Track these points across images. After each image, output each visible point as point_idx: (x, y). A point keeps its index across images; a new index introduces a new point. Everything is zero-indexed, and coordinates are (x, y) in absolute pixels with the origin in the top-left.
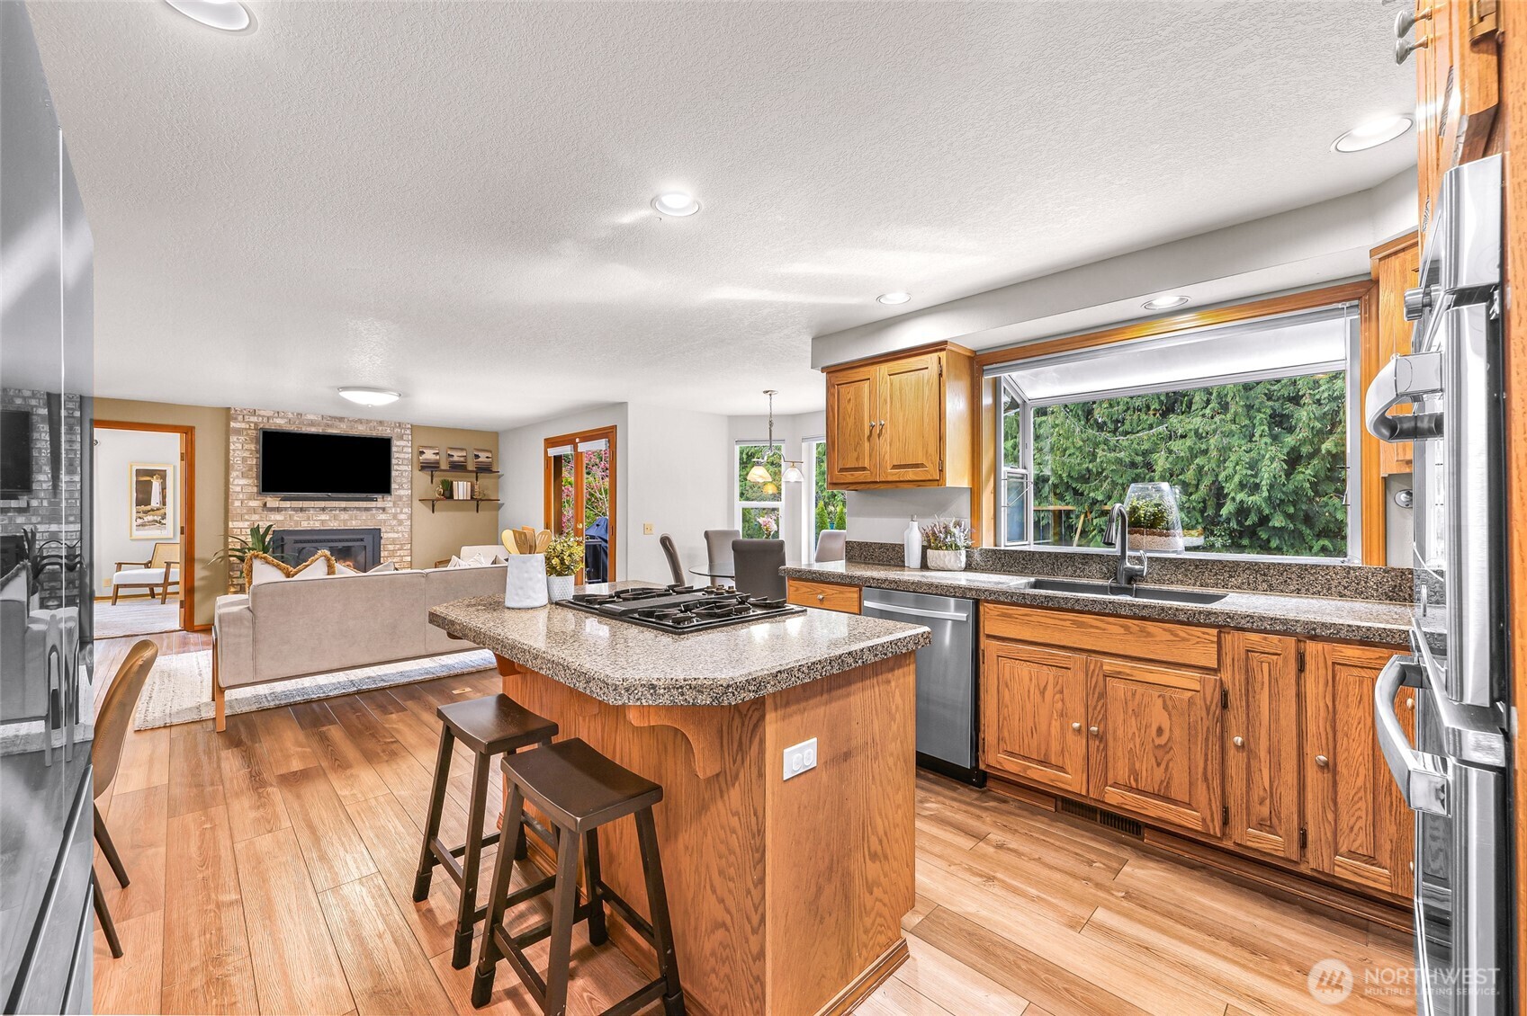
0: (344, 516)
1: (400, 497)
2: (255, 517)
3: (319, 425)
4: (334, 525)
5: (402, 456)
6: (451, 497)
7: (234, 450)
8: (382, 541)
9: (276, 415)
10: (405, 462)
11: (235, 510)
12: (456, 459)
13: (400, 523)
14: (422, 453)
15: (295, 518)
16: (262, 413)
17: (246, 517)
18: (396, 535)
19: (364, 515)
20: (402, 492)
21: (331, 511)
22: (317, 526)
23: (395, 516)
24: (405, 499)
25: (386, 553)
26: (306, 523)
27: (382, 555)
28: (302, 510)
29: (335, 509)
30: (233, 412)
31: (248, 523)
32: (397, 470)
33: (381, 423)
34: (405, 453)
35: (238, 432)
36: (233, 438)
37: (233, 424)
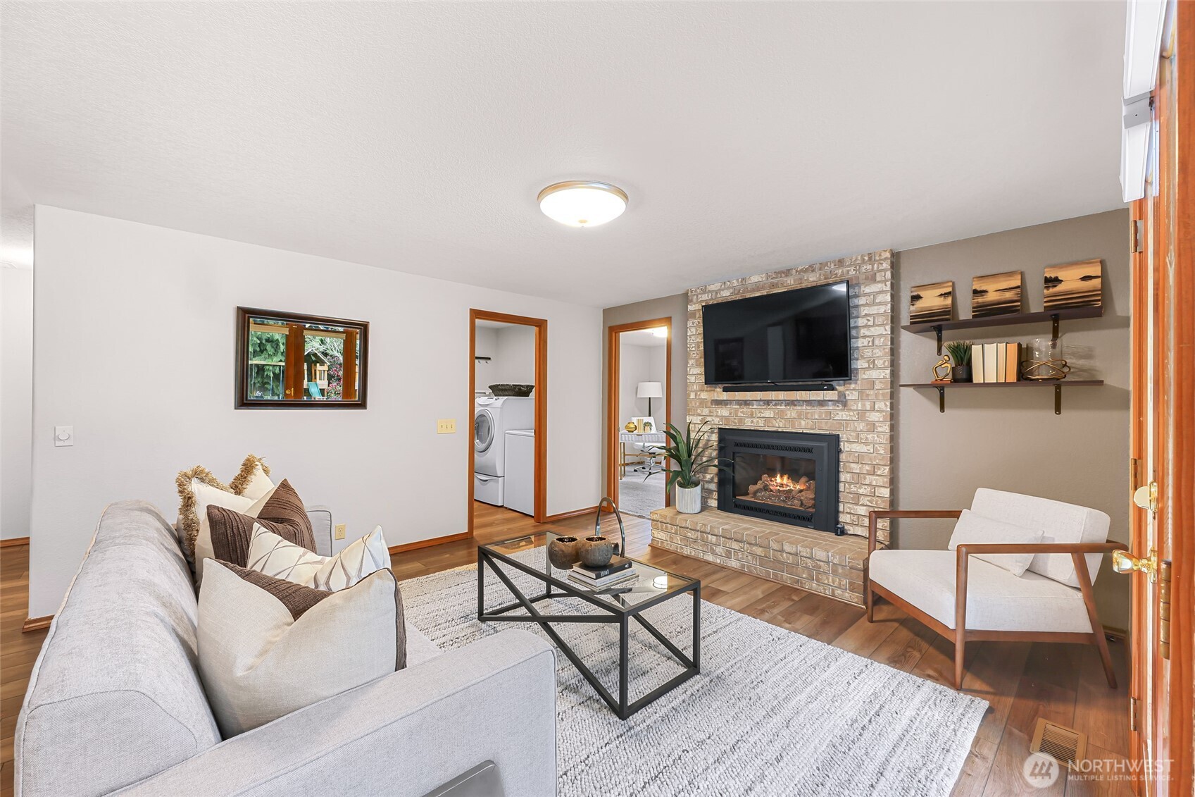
0: (792, 412)
1: (872, 383)
2: (706, 411)
3: (763, 288)
4: (779, 426)
5: (873, 310)
6: (969, 379)
7: (690, 336)
8: (843, 457)
9: (723, 286)
10: (880, 320)
11: (691, 402)
12: (992, 297)
13: (872, 427)
14: (916, 298)
15: (740, 414)
16: (712, 288)
17: (699, 411)
18: (863, 448)
19: (817, 412)
20: (874, 374)
21: (776, 405)
22: (760, 425)
23: (861, 415)
24: (878, 386)
25: (848, 475)
26: (750, 420)
27: (843, 477)
28: (746, 403)
29: (778, 402)
30: (690, 294)
31: (700, 418)
32: (865, 337)
33: (841, 262)
34: (880, 304)
35: (693, 315)
36: (690, 323)
37: (690, 308)
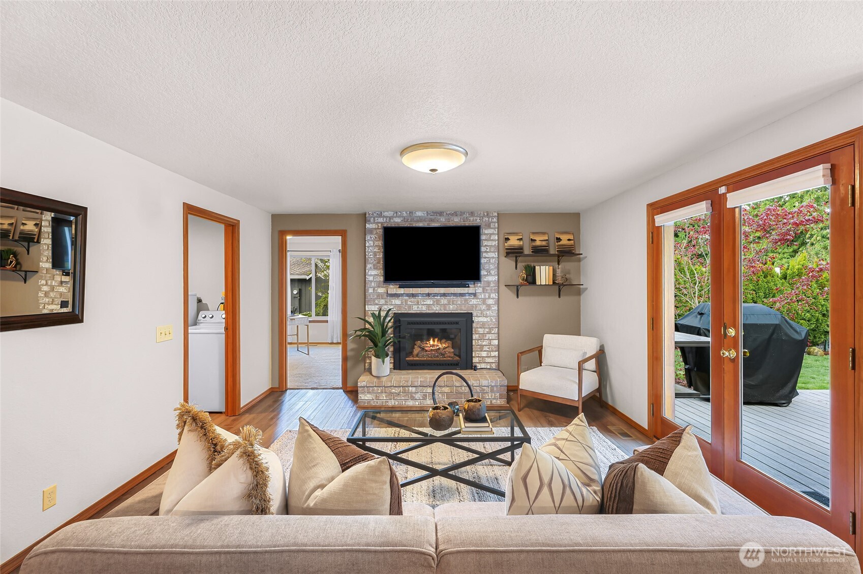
0: (444, 301)
1: (488, 283)
2: (382, 301)
3: (425, 221)
4: (436, 309)
5: (489, 243)
6: (534, 282)
7: (368, 247)
8: (474, 325)
9: (395, 215)
10: (492, 249)
11: (370, 295)
12: (538, 243)
13: (489, 307)
14: (507, 239)
15: (409, 303)
16: (386, 214)
17: (376, 301)
18: (484, 319)
19: (459, 300)
20: (490, 278)
21: (434, 296)
22: (424, 309)
23: (484, 300)
24: (492, 285)
25: (477, 335)
26: (416, 306)
27: (474, 337)
28: (413, 295)
29: (436, 295)
30: (367, 215)
31: (378, 307)
32: (485, 258)
33: (472, 214)
34: (492, 240)
35: (371, 231)
36: (368, 237)
37: (367, 226)
